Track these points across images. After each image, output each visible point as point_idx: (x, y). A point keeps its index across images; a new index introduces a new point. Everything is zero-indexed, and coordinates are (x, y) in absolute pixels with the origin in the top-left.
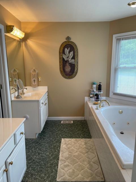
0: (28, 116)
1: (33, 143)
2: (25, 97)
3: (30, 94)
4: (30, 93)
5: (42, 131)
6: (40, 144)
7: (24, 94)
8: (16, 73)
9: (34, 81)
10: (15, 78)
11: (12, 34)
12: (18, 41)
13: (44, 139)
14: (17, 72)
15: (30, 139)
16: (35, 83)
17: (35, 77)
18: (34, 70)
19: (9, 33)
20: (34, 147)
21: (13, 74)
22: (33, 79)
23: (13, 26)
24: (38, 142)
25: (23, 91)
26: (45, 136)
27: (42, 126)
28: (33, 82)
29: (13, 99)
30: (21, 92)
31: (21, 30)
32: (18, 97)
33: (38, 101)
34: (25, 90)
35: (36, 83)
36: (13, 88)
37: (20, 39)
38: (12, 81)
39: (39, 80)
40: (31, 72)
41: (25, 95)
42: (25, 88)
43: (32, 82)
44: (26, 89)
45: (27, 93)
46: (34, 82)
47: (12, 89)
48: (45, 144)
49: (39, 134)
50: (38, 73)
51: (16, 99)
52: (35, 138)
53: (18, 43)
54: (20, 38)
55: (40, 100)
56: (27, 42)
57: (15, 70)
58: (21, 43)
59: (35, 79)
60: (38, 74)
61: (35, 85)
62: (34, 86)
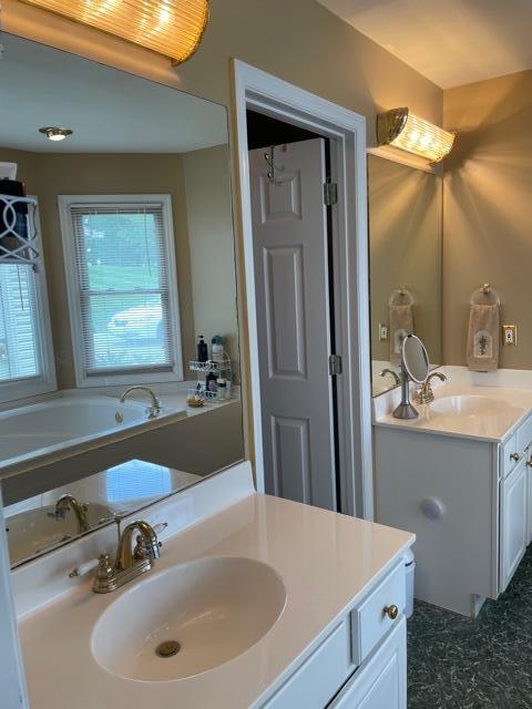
0: (440, 506)
1: (456, 635)
2: (434, 416)
3: (458, 401)
4: (459, 398)
5: (504, 589)
6: (489, 653)
7: (431, 397)
8: (405, 307)
9: (483, 342)
10: (399, 327)
11: (397, 148)
12: (425, 173)
13: (512, 635)
14: (412, 303)
15: (446, 613)
16: (483, 353)
17: (488, 326)
18: (486, 293)
19: (385, 144)
20: (460, 665)
21: (395, 312)
22: (478, 335)
23: (404, 112)
24: (479, 640)
25: (425, 387)
26: (518, 621)
27: (509, 567)
28: (477, 348)
29: (381, 418)
30: (419, 391)
31: (439, 124)
32: (402, 412)
33: (492, 445)
34: (436, 384)
35: (490, 352)
36: (387, 371)
37: (433, 164)
38: (388, 339)
39: (507, 340)
40: (472, 303)
41: (433, 405)
42: (435, 374)
43: (473, 346)
44: (442, 378)
45: (444, 396)
46: (483, 347)
47: (383, 375)
48: (516, 668)
49: (489, 601)
50: (501, 307)
51: (393, 421)
52: (469, 615)
53: (424, 181)
54: (434, 158)
55: (502, 439)
56: (461, 171)
57: (402, 295)
58: (438, 180)
59: (486, 334)
60: (501, 310)
61: (486, 361)
62: (481, 368)
